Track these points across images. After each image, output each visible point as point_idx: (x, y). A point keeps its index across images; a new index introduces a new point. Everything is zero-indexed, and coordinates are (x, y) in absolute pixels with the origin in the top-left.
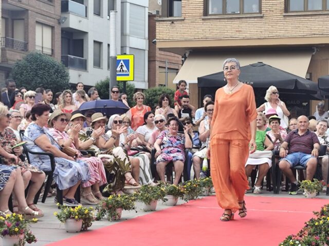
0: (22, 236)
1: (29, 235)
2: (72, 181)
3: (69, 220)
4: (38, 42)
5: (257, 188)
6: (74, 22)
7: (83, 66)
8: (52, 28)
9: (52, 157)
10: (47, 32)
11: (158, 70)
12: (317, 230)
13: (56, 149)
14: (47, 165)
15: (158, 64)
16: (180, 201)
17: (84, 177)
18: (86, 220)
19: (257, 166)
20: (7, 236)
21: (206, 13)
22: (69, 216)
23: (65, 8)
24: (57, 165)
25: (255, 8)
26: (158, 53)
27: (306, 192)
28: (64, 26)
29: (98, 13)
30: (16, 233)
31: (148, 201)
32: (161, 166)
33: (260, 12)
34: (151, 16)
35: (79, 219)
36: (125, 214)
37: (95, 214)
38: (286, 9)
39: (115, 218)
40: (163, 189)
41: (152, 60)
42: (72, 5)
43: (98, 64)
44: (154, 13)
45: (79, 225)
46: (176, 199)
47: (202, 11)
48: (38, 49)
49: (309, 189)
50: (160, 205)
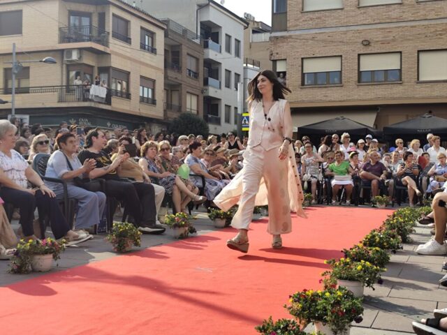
0: (187, 228)
1: (191, 228)
3: (217, 219)
4: (188, 106)
5: (348, 202)
6: (212, 92)
7: (218, 122)
8: (198, 96)
9: (203, 177)
10: (194, 99)
12: (392, 227)
13: (205, 172)
14: (200, 183)
18: (228, 219)
19: (343, 186)
20: (177, 228)
21: (303, 84)
22: (217, 216)
23: (206, 83)
24: (207, 184)
25: (336, 80)
27: (378, 205)
28: (205, 95)
29: (228, 86)
30: (183, 226)
33: (341, 83)
35: (224, 218)
38: (359, 81)
42: (211, 80)
43: (228, 121)
45: (223, 223)
47: (300, 83)
48: (188, 110)
49: (381, 202)
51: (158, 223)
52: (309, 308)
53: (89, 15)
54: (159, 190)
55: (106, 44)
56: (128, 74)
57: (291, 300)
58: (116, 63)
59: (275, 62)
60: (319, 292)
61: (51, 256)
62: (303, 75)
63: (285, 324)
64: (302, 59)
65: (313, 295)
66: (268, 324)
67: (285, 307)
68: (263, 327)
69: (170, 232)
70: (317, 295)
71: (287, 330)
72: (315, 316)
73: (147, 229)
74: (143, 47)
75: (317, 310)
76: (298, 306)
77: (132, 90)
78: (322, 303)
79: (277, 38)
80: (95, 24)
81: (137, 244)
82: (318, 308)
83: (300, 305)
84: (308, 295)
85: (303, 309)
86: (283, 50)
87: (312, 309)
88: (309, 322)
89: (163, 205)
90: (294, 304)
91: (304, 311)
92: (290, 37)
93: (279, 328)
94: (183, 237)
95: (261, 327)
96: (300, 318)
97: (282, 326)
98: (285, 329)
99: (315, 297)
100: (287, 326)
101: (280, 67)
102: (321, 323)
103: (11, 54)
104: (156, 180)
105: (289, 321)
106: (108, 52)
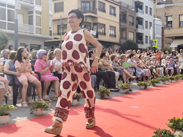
0: (128, 90)
1: (130, 89)
2: (141, 75)
3: (141, 86)
4: (129, 37)
6: (140, 31)
7: (142, 43)
8: (133, 33)
9: (135, 68)
11: (165, 44)
13: (136, 66)
14: (134, 71)
15: (164, 42)
16: (173, 81)
17: (144, 74)
18: (146, 86)
20: (124, 89)
21: (180, 26)
22: (141, 84)
23: (137, 27)
24: (137, 71)
26: (165, 39)
28: (137, 32)
29: (147, 28)
30: (127, 89)
31: (163, 81)
32: (167, 71)
34: (162, 28)
35: (144, 85)
36: (157, 84)
37: (148, 84)
39: (154, 85)
40: (168, 78)
41: (163, 41)
42: (139, 26)
43: (146, 42)
44: (163, 27)
45: (143, 87)
46: (172, 81)
47: (178, 25)
48: (130, 39)
50: (167, 82)
51: (117, 87)
52: (176, 125)
53: (89, 2)
54: (117, 74)
55: (96, 13)
56: (105, 25)
57: (169, 121)
58: (100, 21)
59: (167, 17)
60: (181, 119)
61: (76, 100)
62: (180, 22)
63: (165, 131)
64: (180, 15)
65: (178, 120)
66: (158, 131)
67: (166, 124)
68: (156, 132)
69: (122, 91)
70: (180, 120)
71: (166, 133)
72: (178, 128)
73: (112, 89)
74: (111, 13)
75: (179, 126)
76: (171, 124)
77: (106, 32)
78: (181, 123)
79: (168, 7)
80: (92, 6)
81: (108, 96)
82: (180, 125)
83: (172, 124)
84: (176, 120)
85: (174, 125)
86: (171, 12)
87: (177, 125)
88: (176, 130)
89: (119, 80)
90: (170, 123)
91: (174, 126)
92: (174, 6)
93: (163, 133)
94: (126, 93)
95: (155, 132)
96: (172, 129)
97: (164, 132)
98: (165, 133)
99: (179, 121)
100: (166, 132)
101: (169, 19)
102: (181, 131)
103: (60, 19)
104: (116, 70)
105: (167, 130)
106: (97, 17)
